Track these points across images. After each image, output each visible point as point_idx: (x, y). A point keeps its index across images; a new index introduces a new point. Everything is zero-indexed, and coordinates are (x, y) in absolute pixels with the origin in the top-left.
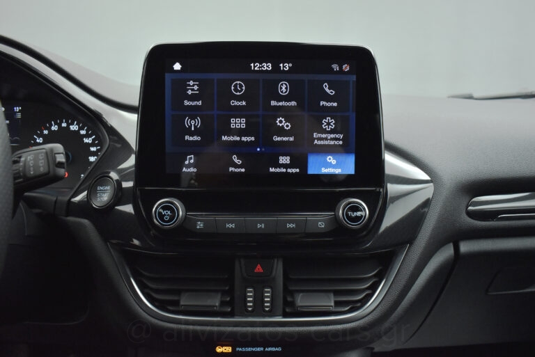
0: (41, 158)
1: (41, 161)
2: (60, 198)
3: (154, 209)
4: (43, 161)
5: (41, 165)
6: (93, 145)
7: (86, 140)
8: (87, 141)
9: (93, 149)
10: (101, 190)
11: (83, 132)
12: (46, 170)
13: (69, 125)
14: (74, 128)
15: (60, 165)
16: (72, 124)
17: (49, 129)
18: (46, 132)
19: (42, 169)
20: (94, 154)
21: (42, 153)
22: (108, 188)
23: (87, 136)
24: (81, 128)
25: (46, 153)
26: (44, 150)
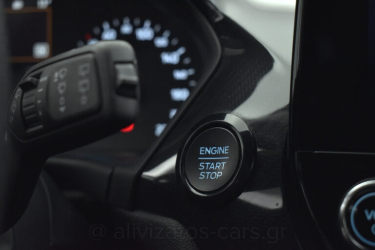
0: (83, 73)
1: (81, 82)
2: (119, 170)
3: (343, 206)
4: (86, 81)
5: (83, 90)
6: (180, 66)
7: (166, 58)
8: (170, 58)
9: (180, 75)
10: (207, 155)
11: (162, 42)
12: (94, 103)
13: (135, 29)
14: (145, 34)
15: (126, 89)
16: (141, 26)
19: (84, 100)
20: (181, 84)
21: (85, 61)
22: (225, 150)
23: (170, 49)
24: (158, 35)
25: (95, 62)
26: (90, 56)
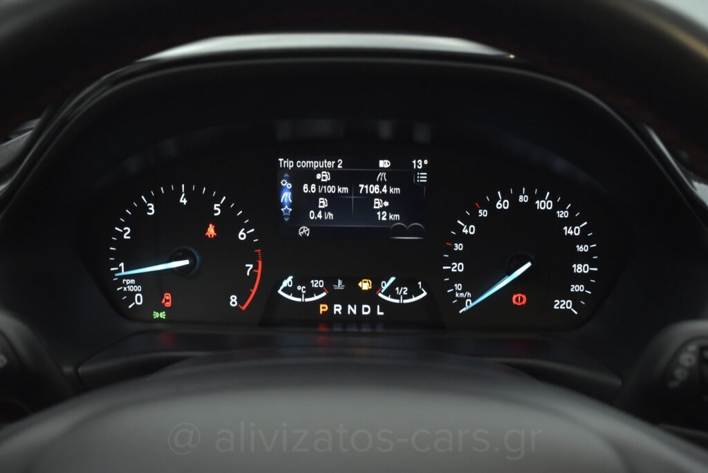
7: (569, 231)
8: (571, 231)
9: (582, 248)
11: (563, 214)
13: (533, 199)
14: (544, 205)
16: (542, 197)
17: (491, 207)
18: (483, 213)
23: (571, 222)
24: (558, 206)
